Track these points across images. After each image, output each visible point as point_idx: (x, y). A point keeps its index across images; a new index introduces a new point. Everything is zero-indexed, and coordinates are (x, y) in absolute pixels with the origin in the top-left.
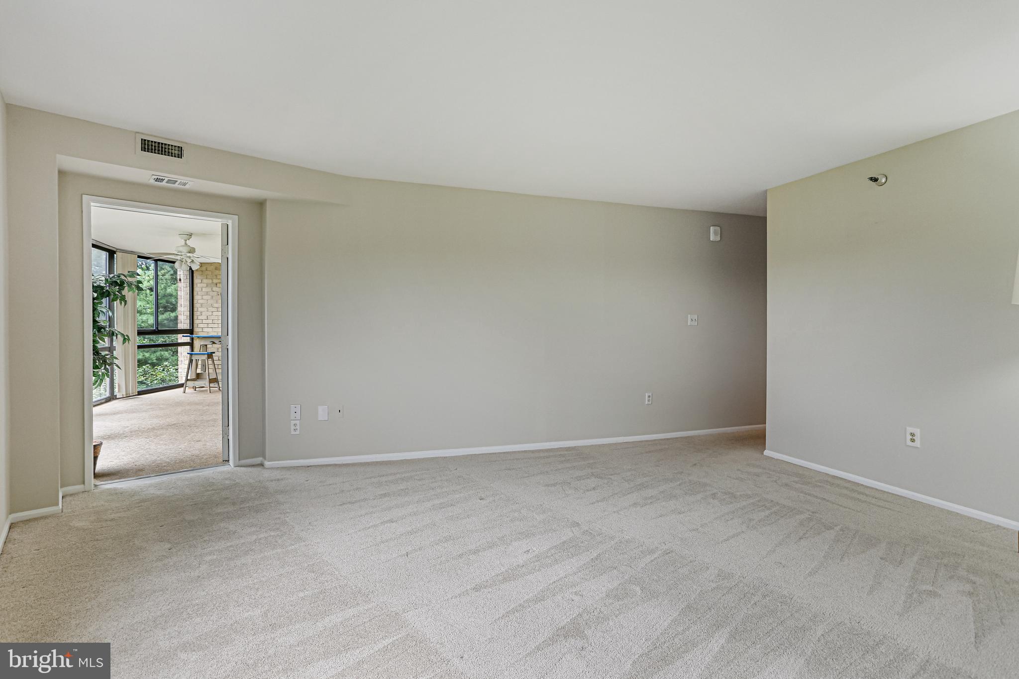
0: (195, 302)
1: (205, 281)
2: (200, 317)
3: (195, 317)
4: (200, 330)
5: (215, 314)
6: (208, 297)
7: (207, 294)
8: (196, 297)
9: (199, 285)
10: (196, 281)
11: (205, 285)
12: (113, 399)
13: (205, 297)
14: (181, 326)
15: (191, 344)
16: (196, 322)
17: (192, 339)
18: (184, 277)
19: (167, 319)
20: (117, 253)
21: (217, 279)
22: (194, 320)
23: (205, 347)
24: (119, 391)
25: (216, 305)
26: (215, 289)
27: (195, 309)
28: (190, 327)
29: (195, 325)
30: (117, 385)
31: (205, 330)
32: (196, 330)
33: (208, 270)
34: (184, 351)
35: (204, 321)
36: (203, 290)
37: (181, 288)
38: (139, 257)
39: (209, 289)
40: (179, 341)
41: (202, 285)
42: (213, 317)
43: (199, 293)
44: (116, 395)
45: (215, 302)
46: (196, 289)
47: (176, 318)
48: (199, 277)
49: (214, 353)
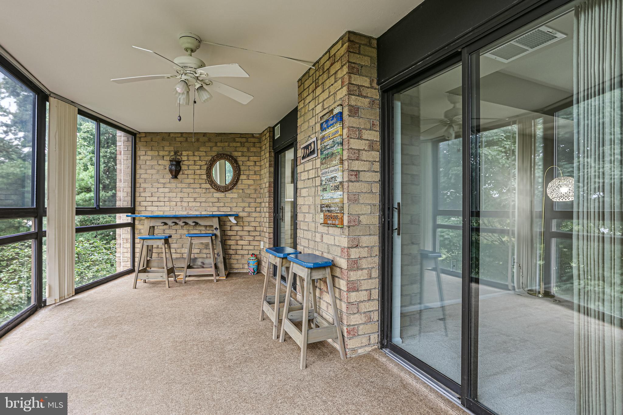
0: (138, 176)
1: (149, 153)
2: (142, 194)
3: (137, 194)
4: (143, 209)
5: (161, 190)
6: (154, 171)
7: (152, 167)
8: (139, 171)
9: (142, 157)
10: (139, 153)
11: (150, 158)
12: (41, 307)
13: (149, 171)
14: (119, 204)
15: (132, 225)
16: (138, 199)
17: (134, 219)
18: (125, 148)
19: (82, 200)
20: (51, 99)
21: (163, 150)
22: (136, 198)
23: (153, 228)
24: (50, 295)
25: (162, 181)
26: (161, 162)
27: (138, 185)
28: (131, 206)
29: (137, 204)
30: (47, 287)
31: (149, 209)
32: (138, 208)
33: (153, 140)
34: (124, 234)
35: (148, 199)
36: (147, 163)
37: (121, 161)
38: (81, 112)
39: (154, 162)
40: (118, 221)
41: (146, 158)
42: (158, 194)
43: (142, 166)
44: (45, 301)
45: (162, 177)
46: (139, 162)
47: (114, 195)
48: (142, 148)
49: (170, 237)
